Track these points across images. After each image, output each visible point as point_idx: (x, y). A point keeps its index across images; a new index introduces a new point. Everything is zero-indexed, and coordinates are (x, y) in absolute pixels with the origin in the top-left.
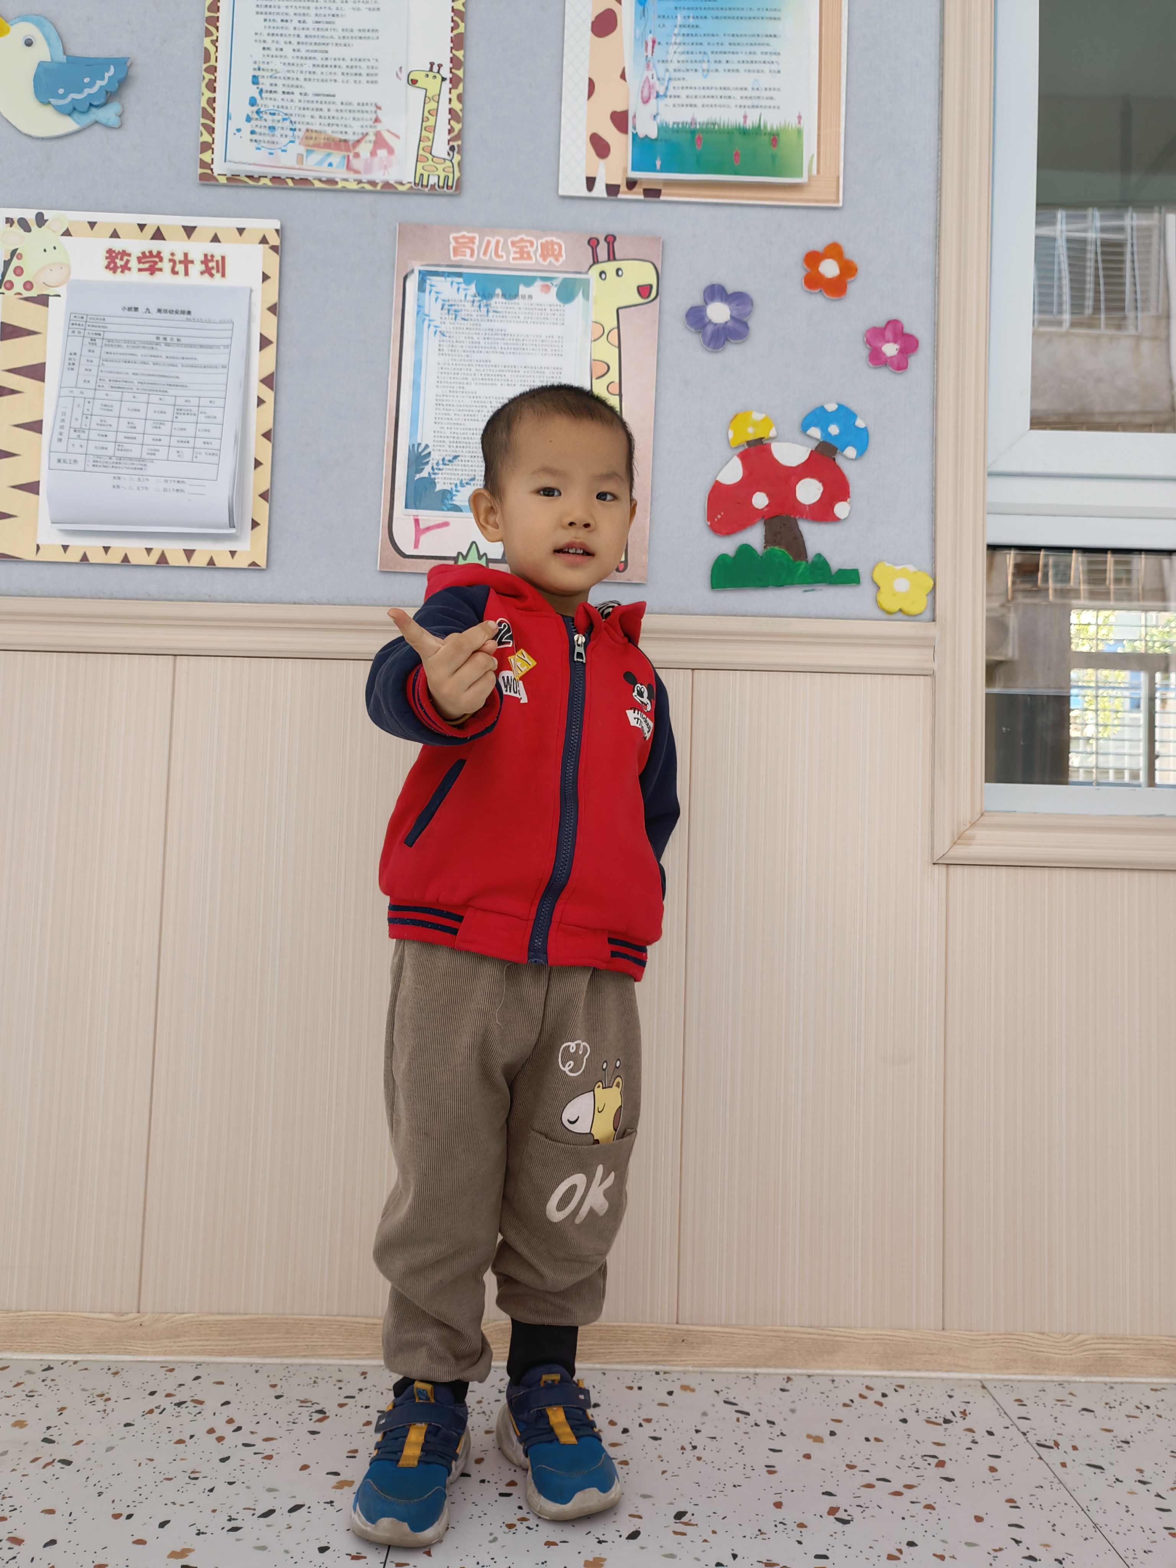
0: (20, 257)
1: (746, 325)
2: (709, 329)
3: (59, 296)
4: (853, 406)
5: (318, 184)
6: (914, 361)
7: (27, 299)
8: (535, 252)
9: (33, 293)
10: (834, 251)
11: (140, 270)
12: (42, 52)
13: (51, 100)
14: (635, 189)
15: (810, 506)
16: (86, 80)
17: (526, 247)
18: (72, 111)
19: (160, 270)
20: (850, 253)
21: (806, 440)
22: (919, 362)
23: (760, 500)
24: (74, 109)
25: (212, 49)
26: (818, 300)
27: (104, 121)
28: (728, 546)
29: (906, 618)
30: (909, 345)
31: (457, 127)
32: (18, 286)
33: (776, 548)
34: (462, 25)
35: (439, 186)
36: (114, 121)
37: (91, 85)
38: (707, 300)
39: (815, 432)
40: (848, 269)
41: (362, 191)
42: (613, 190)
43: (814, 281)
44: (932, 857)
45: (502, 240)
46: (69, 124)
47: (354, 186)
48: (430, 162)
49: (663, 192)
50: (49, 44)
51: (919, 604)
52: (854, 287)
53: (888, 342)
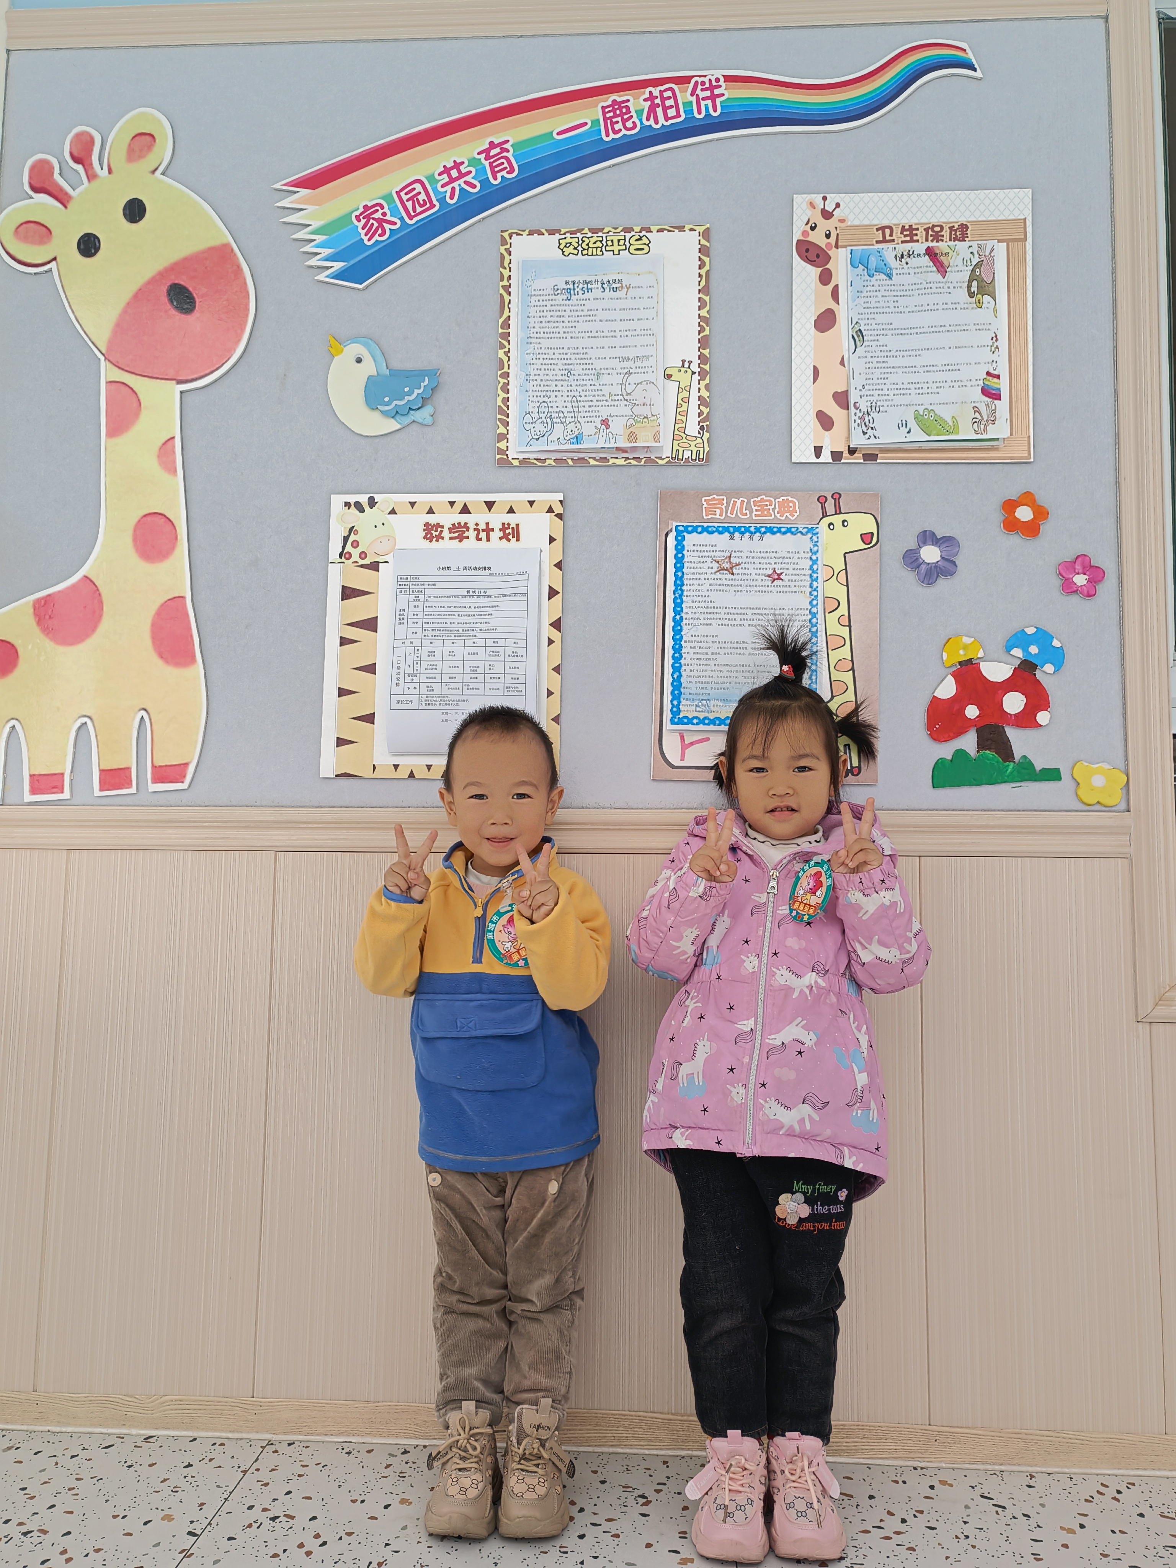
0: (356, 533)
1: (954, 563)
2: (923, 567)
3: (387, 562)
4: (1050, 629)
5: (592, 462)
6: (1100, 588)
7: (362, 566)
8: (774, 509)
9: (367, 561)
10: (1028, 499)
11: (451, 538)
12: (369, 368)
13: (378, 406)
14: (856, 455)
15: (1015, 715)
16: (406, 389)
17: (767, 505)
18: (396, 414)
19: (468, 537)
20: (1043, 499)
21: (1010, 659)
22: (1107, 589)
23: (972, 712)
24: (397, 412)
25: (505, 359)
26: (1015, 540)
27: (420, 420)
28: (946, 750)
29: (1104, 809)
30: (1096, 575)
31: (706, 411)
32: (355, 557)
33: (988, 752)
34: (707, 329)
35: (692, 459)
36: (429, 420)
37: (410, 393)
38: (921, 545)
39: (1018, 652)
40: (1041, 513)
41: (630, 465)
42: (837, 456)
43: (1011, 525)
44: (1137, 1015)
45: (746, 500)
46: (393, 425)
47: (622, 462)
48: (684, 440)
49: (879, 455)
50: (375, 361)
51: (1116, 798)
52: (1046, 528)
53: (1078, 574)
